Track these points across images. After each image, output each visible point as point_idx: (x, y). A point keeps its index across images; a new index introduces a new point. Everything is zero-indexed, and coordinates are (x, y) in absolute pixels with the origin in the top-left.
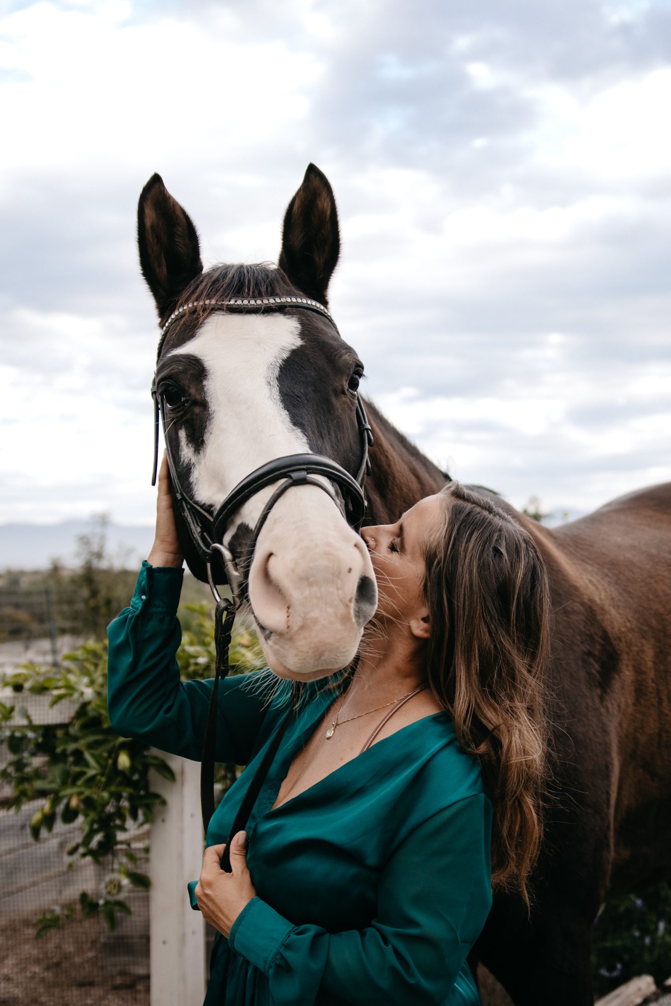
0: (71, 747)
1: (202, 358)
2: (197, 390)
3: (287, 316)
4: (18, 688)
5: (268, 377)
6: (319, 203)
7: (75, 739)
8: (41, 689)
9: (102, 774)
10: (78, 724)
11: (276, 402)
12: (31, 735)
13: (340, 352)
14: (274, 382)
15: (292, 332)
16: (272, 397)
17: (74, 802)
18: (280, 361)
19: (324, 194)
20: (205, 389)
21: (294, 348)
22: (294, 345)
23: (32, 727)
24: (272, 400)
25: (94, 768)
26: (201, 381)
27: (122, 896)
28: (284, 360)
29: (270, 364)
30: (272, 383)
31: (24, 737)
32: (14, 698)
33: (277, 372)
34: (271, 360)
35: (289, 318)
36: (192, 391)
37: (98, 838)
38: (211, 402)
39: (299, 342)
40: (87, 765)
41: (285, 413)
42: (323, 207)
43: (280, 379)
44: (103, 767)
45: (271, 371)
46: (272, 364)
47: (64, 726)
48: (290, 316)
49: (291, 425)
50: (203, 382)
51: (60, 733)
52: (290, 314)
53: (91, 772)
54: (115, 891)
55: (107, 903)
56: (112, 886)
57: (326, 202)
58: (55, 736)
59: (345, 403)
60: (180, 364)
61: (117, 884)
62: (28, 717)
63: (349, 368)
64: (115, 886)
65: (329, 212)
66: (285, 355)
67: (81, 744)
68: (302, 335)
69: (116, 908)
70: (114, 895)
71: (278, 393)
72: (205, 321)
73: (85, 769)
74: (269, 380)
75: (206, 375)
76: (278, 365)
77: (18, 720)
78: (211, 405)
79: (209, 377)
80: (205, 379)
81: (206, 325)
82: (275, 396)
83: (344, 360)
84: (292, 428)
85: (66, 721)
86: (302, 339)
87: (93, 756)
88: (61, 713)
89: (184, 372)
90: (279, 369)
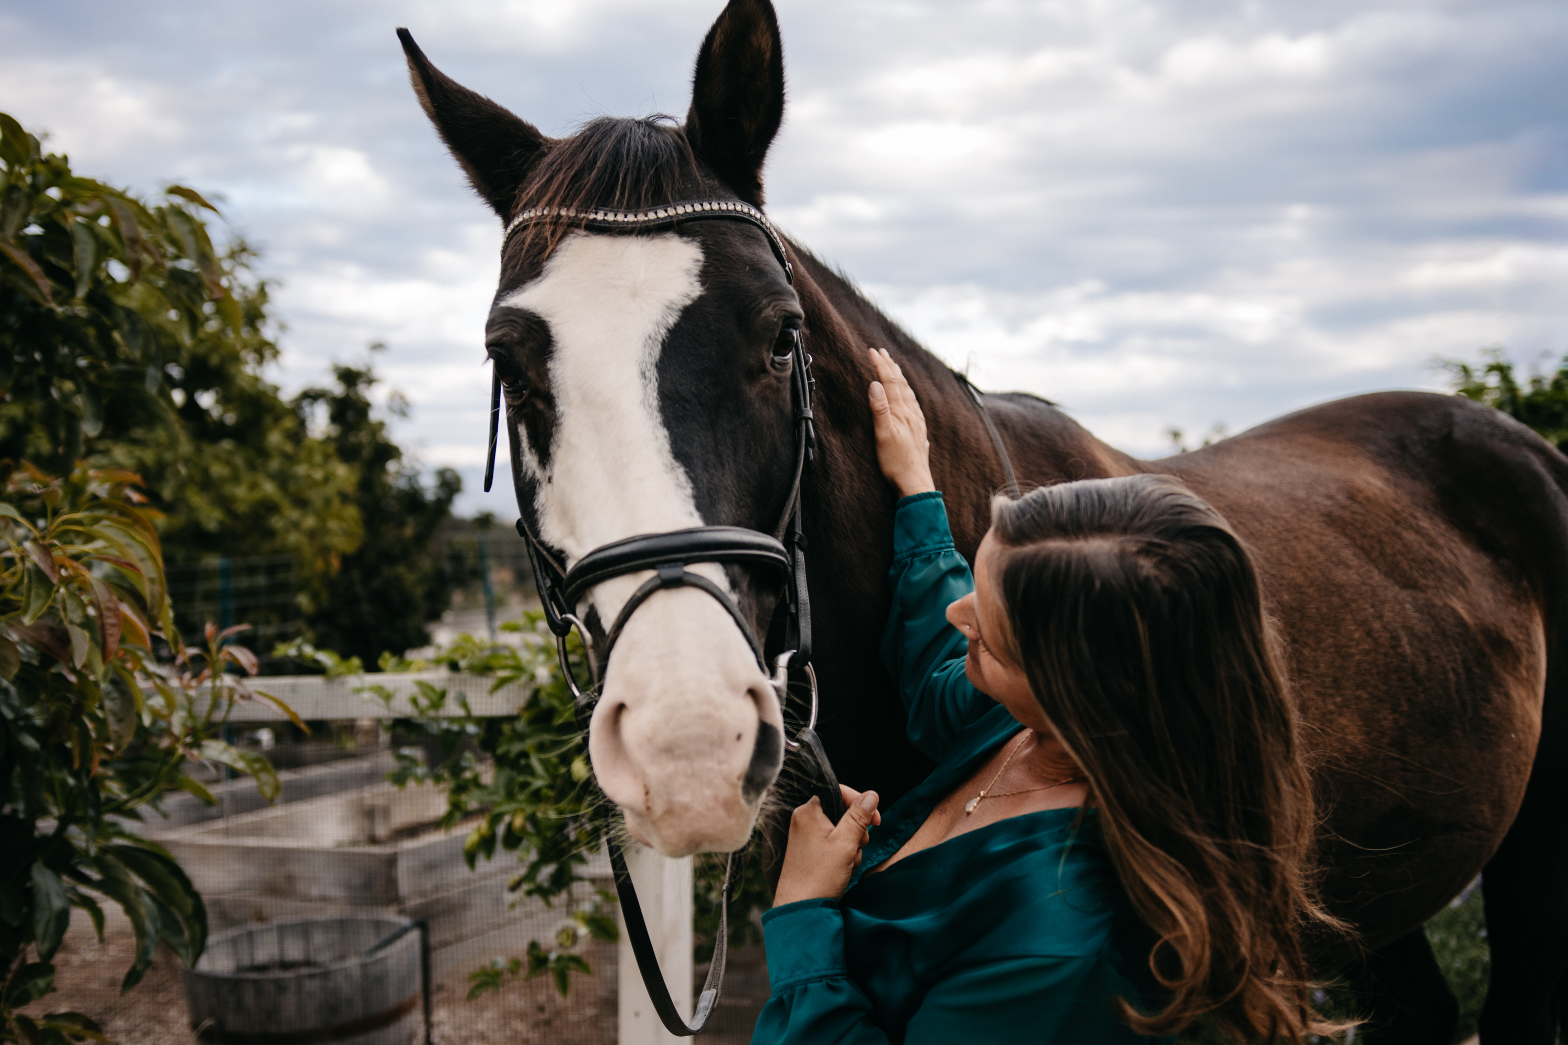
0: (516, 748)
1: (547, 319)
2: (539, 375)
3: (685, 239)
4: (454, 667)
5: (642, 362)
6: (754, 39)
7: (520, 737)
8: (484, 669)
9: (551, 787)
10: (526, 716)
11: (650, 411)
12: (471, 729)
13: (759, 303)
14: (652, 372)
15: (688, 271)
16: (646, 403)
17: (518, 821)
18: (663, 331)
19: (763, 25)
20: (550, 376)
21: (688, 302)
22: (688, 296)
23: (469, 718)
24: (645, 408)
25: (541, 777)
26: (545, 362)
27: (577, 950)
28: (668, 330)
29: (647, 337)
30: (647, 374)
31: (462, 732)
32: (450, 680)
33: (657, 352)
34: (650, 328)
35: (687, 243)
36: (531, 374)
37: (547, 871)
38: (558, 397)
39: (696, 290)
40: (532, 772)
41: (663, 433)
42: (761, 44)
43: (661, 366)
44: (554, 777)
45: (648, 351)
46: (650, 337)
47: (511, 719)
48: (690, 239)
49: (668, 457)
50: (547, 363)
51: (506, 728)
52: (688, 236)
53: (538, 783)
54: (568, 943)
55: (559, 959)
56: (565, 936)
57: (765, 38)
58: (500, 732)
59: (769, 386)
60: (515, 327)
61: (571, 933)
62: (464, 705)
63: (774, 330)
64: (568, 935)
65: (768, 55)
66: (672, 320)
67: (528, 744)
68: (705, 276)
69: (572, 965)
70: (567, 948)
71: (655, 394)
72: (558, 247)
73: (529, 779)
74: (643, 370)
75: (551, 352)
76: (660, 339)
77: (452, 708)
78: (559, 402)
79: (556, 355)
80: (549, 358)
81: (558, 254)
82: (651, 400)
83: (764, 318)
84: (672, 464)
85: (514, 712)
86: (703, 284)
87: (542, 761)
88: (508, 701)
89: (521, 342)
90: (660, 347)
